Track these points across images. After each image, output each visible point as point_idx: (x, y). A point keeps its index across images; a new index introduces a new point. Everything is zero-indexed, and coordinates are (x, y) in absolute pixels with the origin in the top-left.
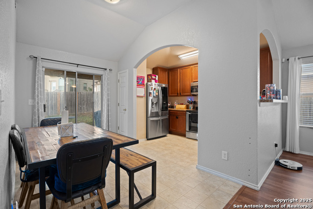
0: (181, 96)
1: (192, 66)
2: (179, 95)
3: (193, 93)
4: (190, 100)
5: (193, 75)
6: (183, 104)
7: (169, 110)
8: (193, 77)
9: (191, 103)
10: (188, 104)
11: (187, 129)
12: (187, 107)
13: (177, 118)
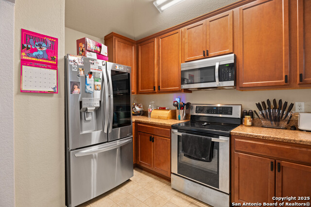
0: (160, 92)
1: (183, 29)
2: (157, 90)
3: (185, 86)
4: (178, 100)
5: (186, 46)
6: (164, 109)
7: (137, 122)
8: (186, 51)
9: (182, 108)
10: (175, 108)
11: (175, 169)
12: (174, 116)
13: (152, 140)
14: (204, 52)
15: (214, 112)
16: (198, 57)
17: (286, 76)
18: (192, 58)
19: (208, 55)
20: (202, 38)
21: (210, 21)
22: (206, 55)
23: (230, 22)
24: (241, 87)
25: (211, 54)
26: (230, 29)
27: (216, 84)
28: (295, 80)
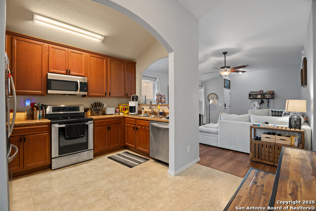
5: (51, 60)
11: (55, 154)
13: (22, 140)
14: (67, 70)
15: (68, 110)
16: (62, 72)
17: (106, 93)
18: (57, 71)
20: (65, 60)
21: (71, 52)
22: (68, 73)
23: (84, 59)
24: (88, 96)
25: (71, 73)
26: (84, 63)
27: (77, 93)
28: (107, 95)
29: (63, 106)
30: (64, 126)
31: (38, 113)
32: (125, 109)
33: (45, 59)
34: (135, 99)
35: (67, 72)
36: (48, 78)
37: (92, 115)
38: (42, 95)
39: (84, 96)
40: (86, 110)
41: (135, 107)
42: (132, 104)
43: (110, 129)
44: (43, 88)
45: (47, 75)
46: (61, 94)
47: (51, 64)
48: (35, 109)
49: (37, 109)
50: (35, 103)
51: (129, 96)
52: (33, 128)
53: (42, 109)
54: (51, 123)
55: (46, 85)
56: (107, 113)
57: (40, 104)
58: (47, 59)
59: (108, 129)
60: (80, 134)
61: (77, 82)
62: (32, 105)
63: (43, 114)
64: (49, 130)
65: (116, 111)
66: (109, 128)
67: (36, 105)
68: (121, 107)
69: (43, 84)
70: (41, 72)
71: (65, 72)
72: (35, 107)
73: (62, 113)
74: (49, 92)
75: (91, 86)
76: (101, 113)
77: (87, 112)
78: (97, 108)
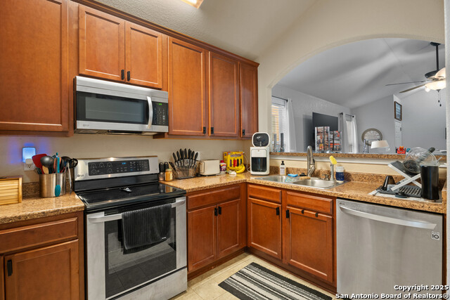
14: (123, 71)
15: (124, 170)
16: (110, 76)
17: (205, 128)
18: (99, 73)
19: (129, 79)
20: (117, 46)
21: (132, 29)
22: (125, 78)
23: (158, 49)
24: (170, 135)
25: (133, 79)
26: (159, 56)
27: (148, 127)
28: (208, 132)
29: (112, 159)
30: (119, 216)
31: (53, 181)
32: (237, 163)
33: (69, 40)
34: (262, 141)
35: (123, 77)
36: (78, 89)
37: (176, 178)
38: (64, 134)
39: (159, 135)
40: (163, 168)
41: (265, 159)
42: (257, 152)
43: (220, 213)
44: (65, 116)
45: (75, 80)
46: (108, 131)
47: (83, 54)
48: (46, 170)
49: (52, 171)
50: (45, 155)
51: (247, 134)
52: (32, 231)
53: (62, 169)
54: (86, 212)
55: (72, 107)
56: (205, 174)
57: (59, 158)
58: (74, 41)
59: (216, 214)
60: (158, 235)
61: (147, 101)
62: (38, 160)
63: (65, 184)
64: (81, 229)
65: (220, 167)
66: (218, 211)
67: (47, 159)
68: (229, 158)
69: (65, 105)
70: (58, 72)
71: (117, 76)
72: (45, 164)
73: (110, 176)
74: (81, 125)
75: (176, 112)
76: (191, 172)
77: (164, 171)
78: (186, 161)
